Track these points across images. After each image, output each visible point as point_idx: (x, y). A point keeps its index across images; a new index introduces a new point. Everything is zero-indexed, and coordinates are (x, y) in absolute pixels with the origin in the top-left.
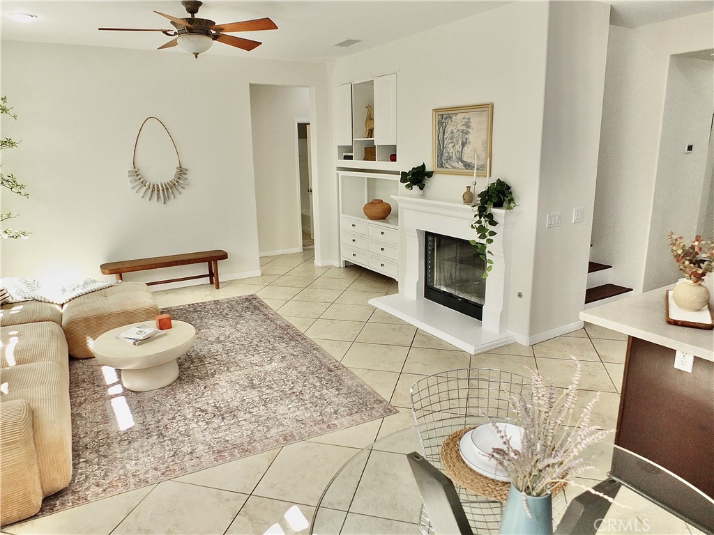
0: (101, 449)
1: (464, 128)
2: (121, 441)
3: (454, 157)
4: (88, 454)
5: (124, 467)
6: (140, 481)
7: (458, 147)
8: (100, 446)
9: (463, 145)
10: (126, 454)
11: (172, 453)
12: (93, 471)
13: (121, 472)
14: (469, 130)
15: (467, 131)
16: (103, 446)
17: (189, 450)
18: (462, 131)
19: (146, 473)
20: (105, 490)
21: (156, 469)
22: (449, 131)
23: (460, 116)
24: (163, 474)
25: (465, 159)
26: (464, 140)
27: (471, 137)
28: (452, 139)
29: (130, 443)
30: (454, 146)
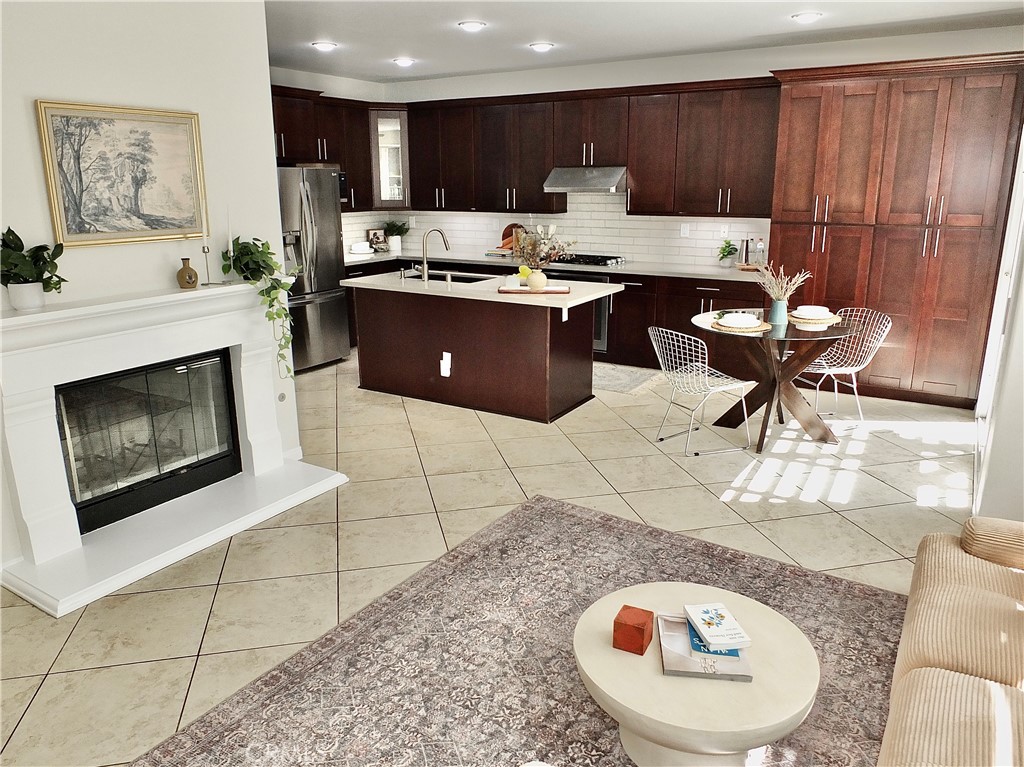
0: (859, 646)
1: (136, 150)
2: (827, 641)
3: (116, 208)
4: (880, 649)
5: (841, 605)
6: (834, 582)
7: (126, 187)
8: (859, 650)
9: (138, 183)
10: (831, 619)
11: (778, 588)
12: (882, 622)
13: (848, 602)
14: (148, 155)
15: (144, 158)
16: (854, 649)
17: (758, 580)
18: (132, 157)
19: (823, 587)
20: (876, 595)
21: (809, 584)
22: (94, 153)
23: (121, 127)
24: (806, 575)
25: (145, 210)
26: (139, 175)
27: (155, 168)
28: (104, 171)
29: (817, 631)
30: (111, 187)
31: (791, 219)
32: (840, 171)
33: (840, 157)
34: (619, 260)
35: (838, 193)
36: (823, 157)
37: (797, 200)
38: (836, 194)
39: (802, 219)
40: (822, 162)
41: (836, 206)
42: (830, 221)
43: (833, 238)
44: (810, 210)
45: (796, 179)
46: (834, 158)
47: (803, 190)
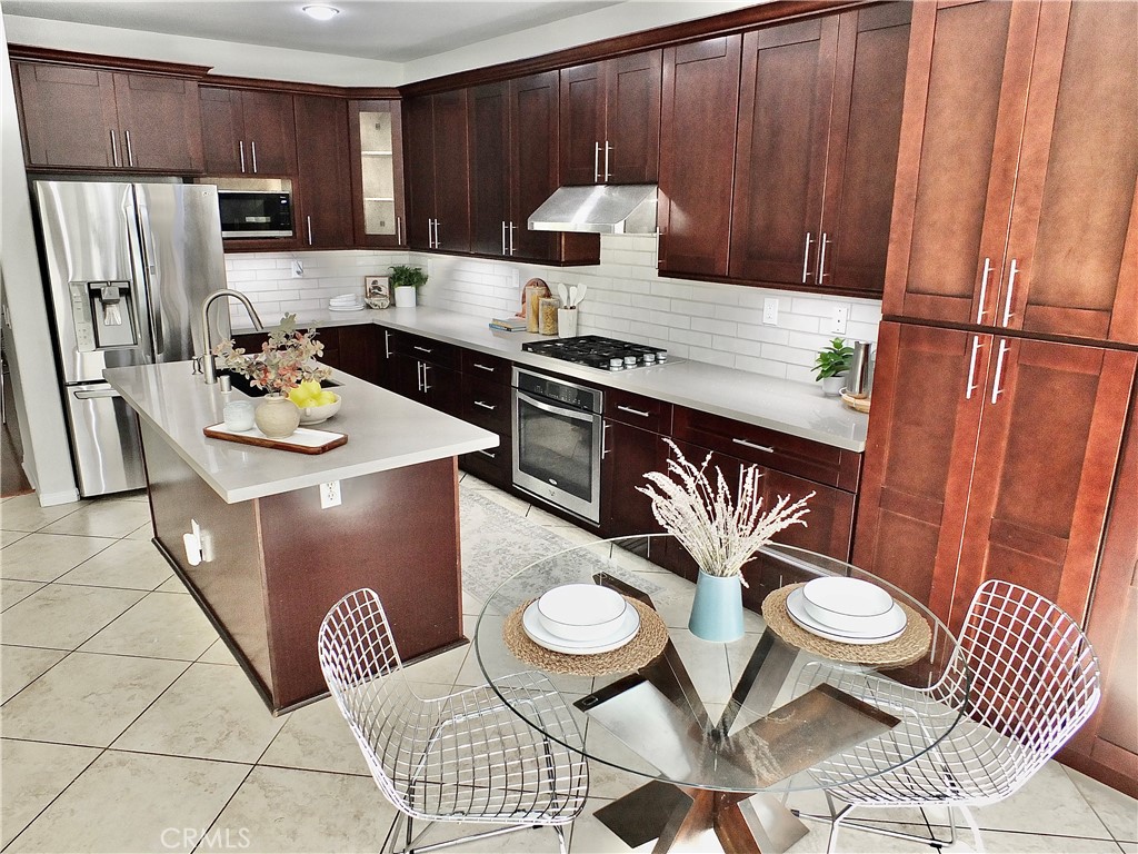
31: (925, 313)
32: (1053, 194)
33: (1052, 160)
34: (661, 355)
35: (1044, 256)
36: (1009, 158)
37: (941, 268)
38: (1039, 258)
39: (951, 314)
40: (1006, 173)
41: (1037, 289)
42: (1018, 326)
43: (1024, 368)
44: (969, 296)
45: (939, 216)
46: (1037, 162)
47: (958, 242)
